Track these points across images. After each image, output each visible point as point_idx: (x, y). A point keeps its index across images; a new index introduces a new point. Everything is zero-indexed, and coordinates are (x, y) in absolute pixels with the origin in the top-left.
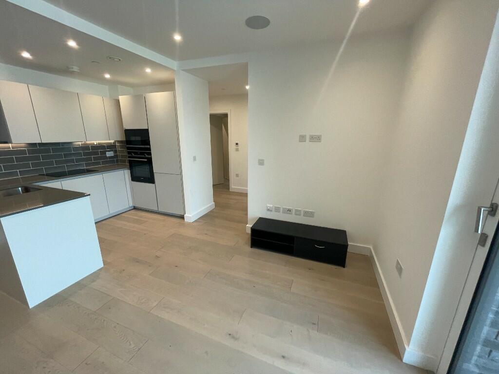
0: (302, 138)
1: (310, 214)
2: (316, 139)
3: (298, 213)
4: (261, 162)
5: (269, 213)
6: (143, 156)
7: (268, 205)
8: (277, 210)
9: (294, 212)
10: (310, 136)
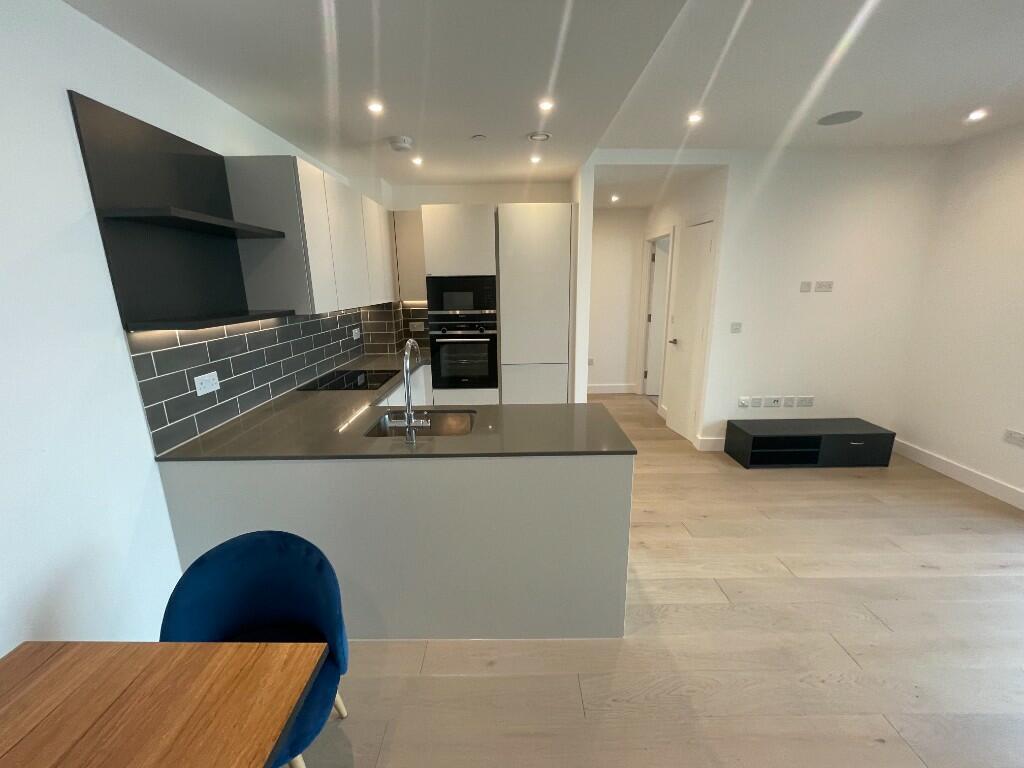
0: (806, 287)
1: (807, 403)
2: (825, 287)
3: (790, 403)
4: (736, 328)
5: (742, 410)
6: (477, 332)
7: (743, 398)
8: (756, 403)
9: (783, 402)
10: (817, 283)
